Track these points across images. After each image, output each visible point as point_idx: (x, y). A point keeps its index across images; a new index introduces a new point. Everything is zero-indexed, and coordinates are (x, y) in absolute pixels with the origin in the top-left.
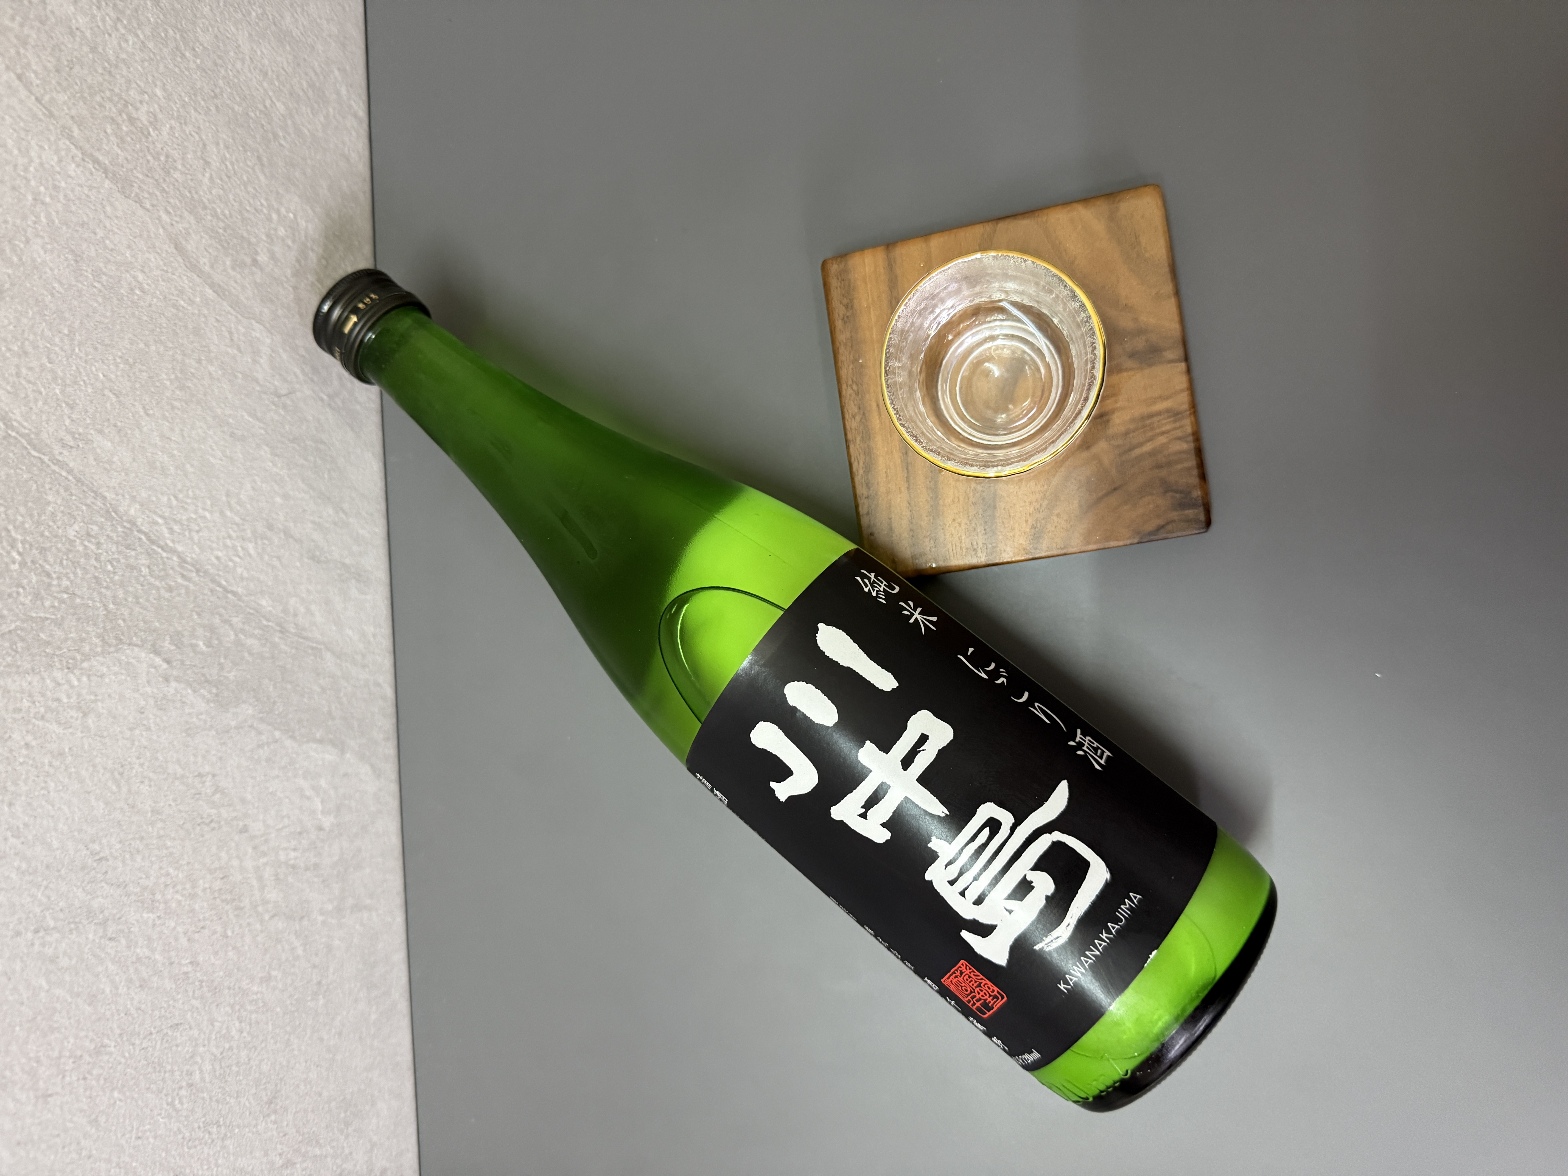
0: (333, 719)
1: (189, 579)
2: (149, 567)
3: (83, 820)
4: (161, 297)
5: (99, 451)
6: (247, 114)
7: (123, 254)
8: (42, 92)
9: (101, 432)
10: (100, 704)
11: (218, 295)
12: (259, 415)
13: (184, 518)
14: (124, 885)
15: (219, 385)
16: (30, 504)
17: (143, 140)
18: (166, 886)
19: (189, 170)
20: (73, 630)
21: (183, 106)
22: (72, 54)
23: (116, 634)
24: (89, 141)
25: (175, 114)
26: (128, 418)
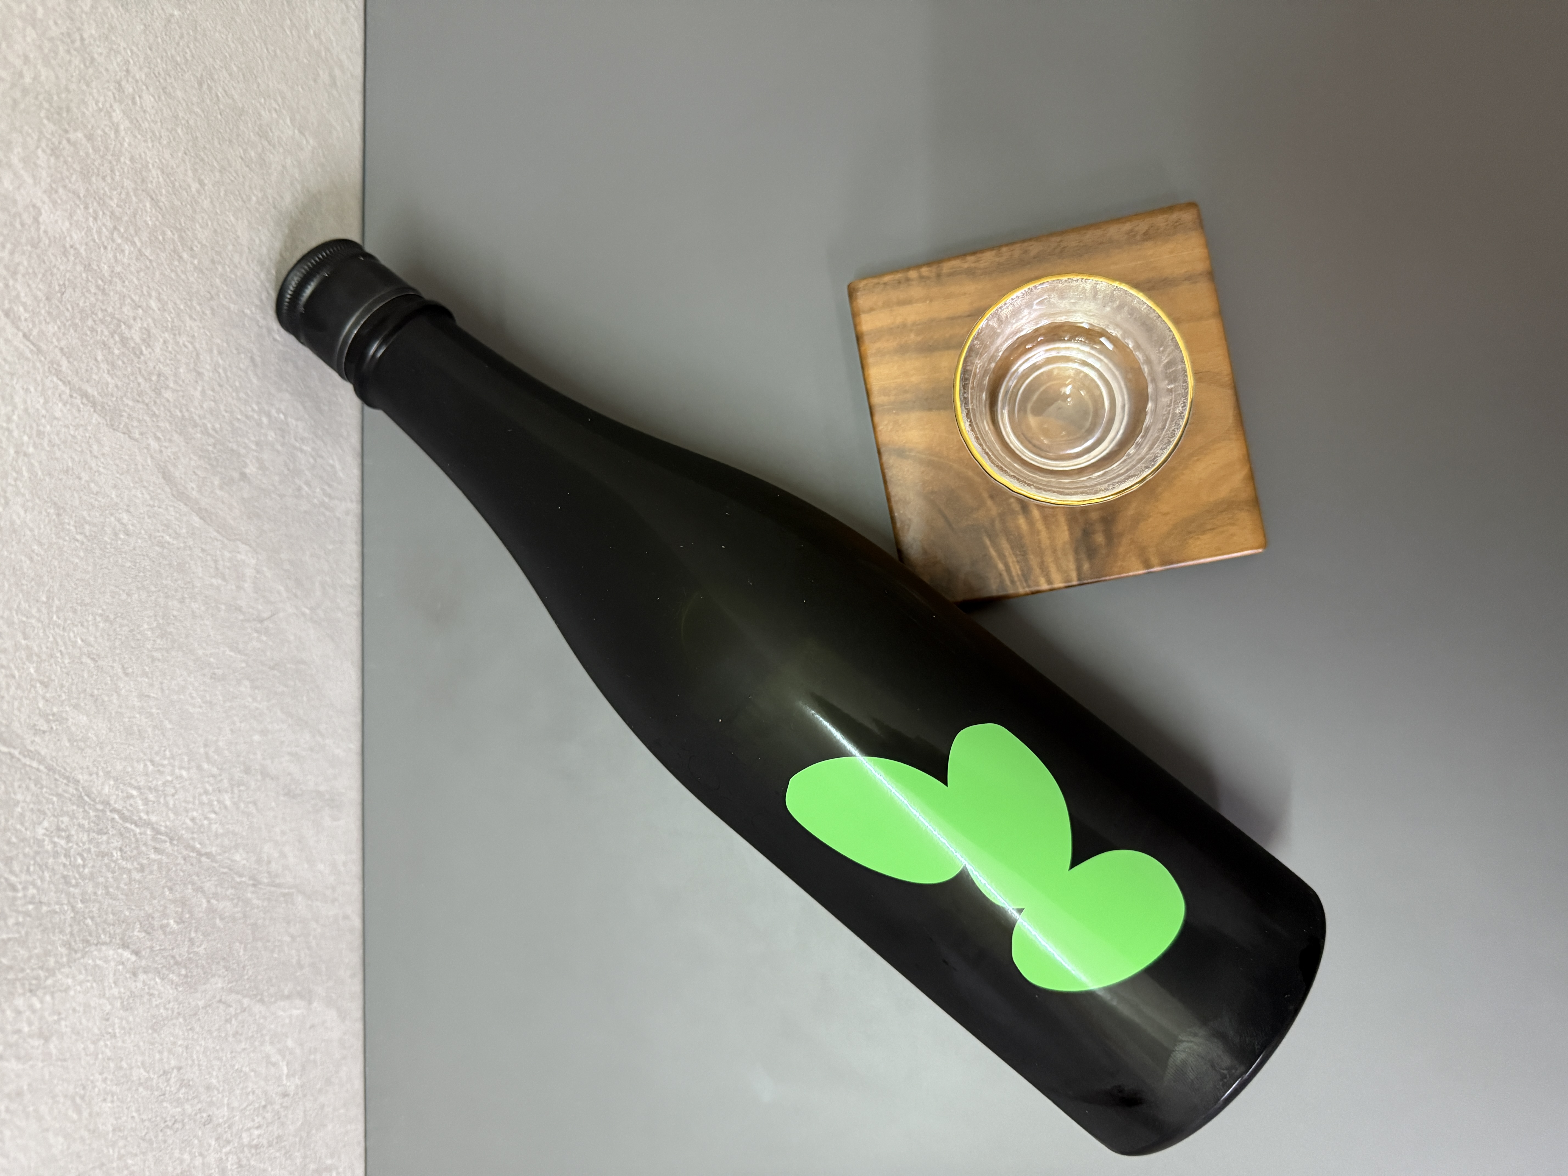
0: (301, 967)
1: (162, 852)
2: (121, 850)
4: (147, 537)
5: (73, 729)
6: (243, 312)
7: (108, 496)
8: (31, 326)
9: (76, 707)
10: (63, 1023)
11: (205, 521)
12: (241, 646)
13: (160, 783)
15: (202, 622)
17: (136, 361)
19: (181, 386)
20: (38, 944)
21: (178, 316)
22: (65, 276)
23: (84, 936)
24: (77, 373)
25: (170, 326)
26: (106, 684)
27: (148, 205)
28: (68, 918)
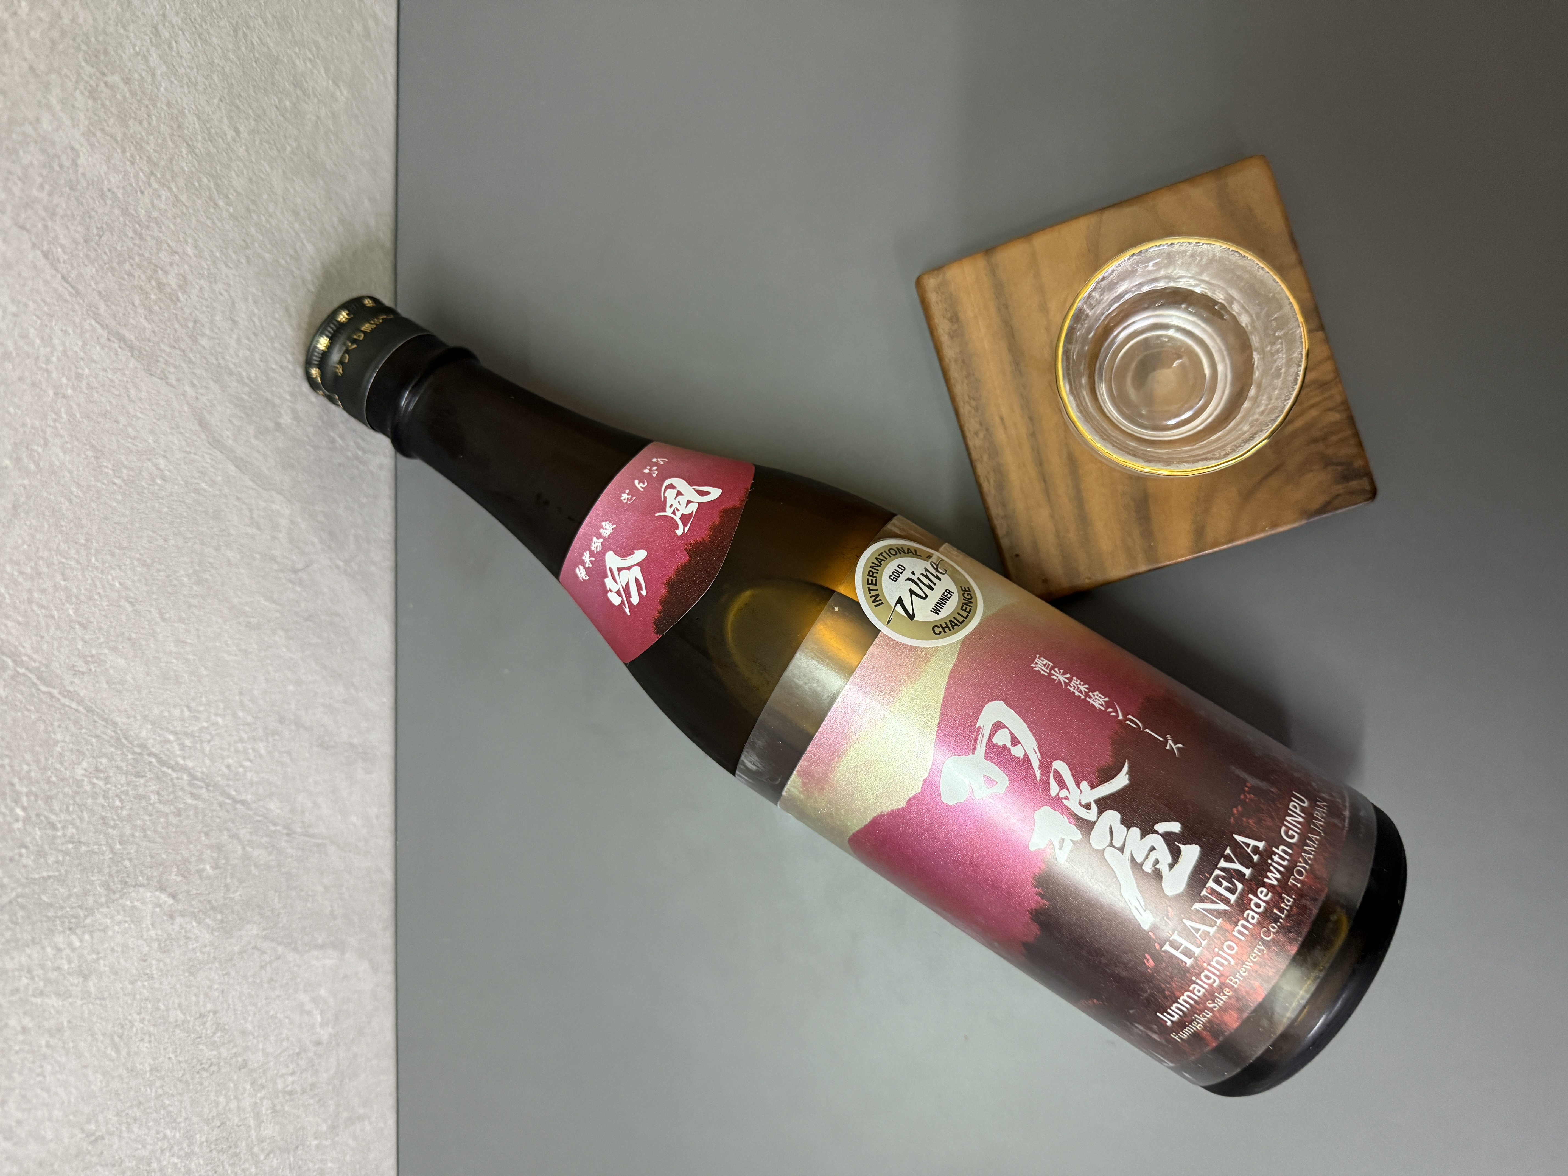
0: (335, 918)
1: (198, 797)
2: (158, 793)
3: (80, 1100)
4: (183, 483)
5: (111, 671)
6: (278, 262)
7: (145, 441)
8: (69, 268)
9: (114, 649)
10: (102, 962)
11: (241, 470)
12: (275, 596)
13: (196, 728)
15: (237, 571)
16: (37, 749)
17: (172, 307)
18: (162, 1151)
19: (216, 333)
20: (77, 884)
21: (214, 263)
22: (102, 219)
23: (122, 878)
24: (115, 316)
25: (206, 273)
26: (143, 628)
27: (184, 151)
28: (107, 858)
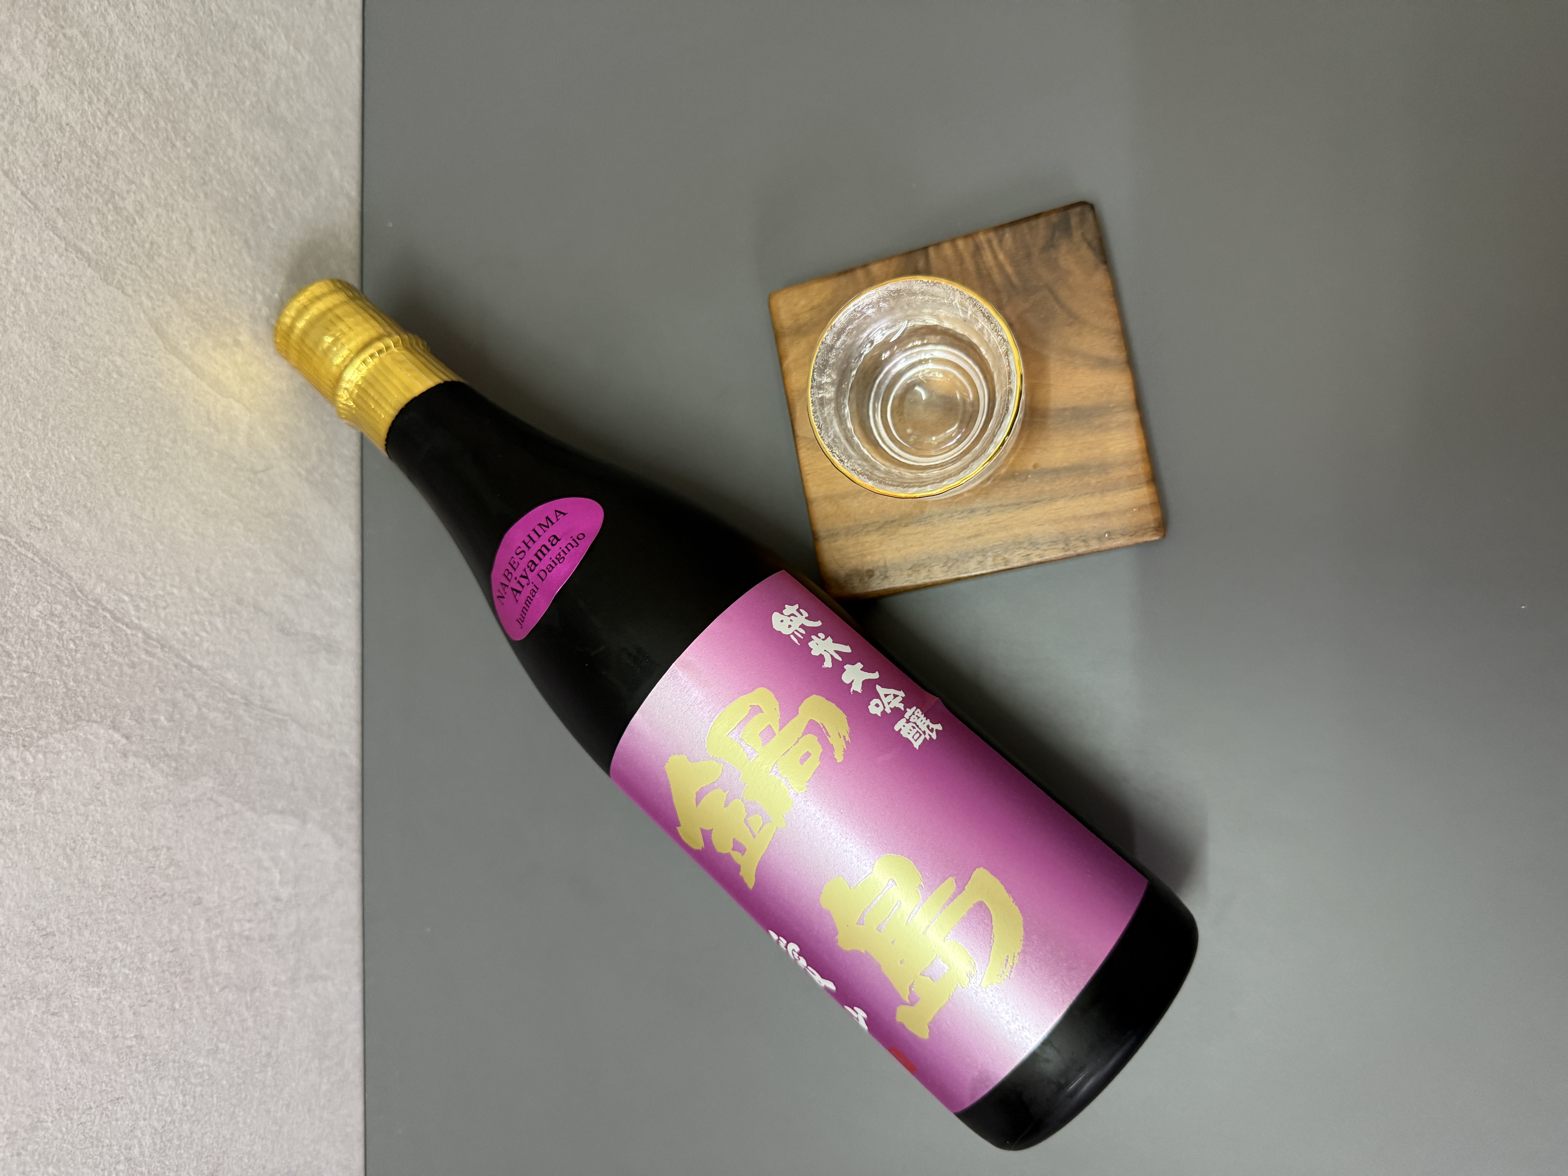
0: (296, 789)
1: (152, 655)
2: (112, 644)
3: (31, 896)
4: (139, 380)
5: (67, 532)
6: (237, 199)
7: (102, 340)
8: (28, 186)
9: (70, 513)
10: (54, 780)
11: (198, 376)
12: (234, 491)
13: (151, 595)
14: (70, 959)
15: (194, 463)
17: (129, 228)
18: (114, 960)
19: (174, 255)
20: (31, 708)
21: (171, 195)
22: (61, 148)
23: (75, 711)
24: (73, 231)
25: (163, 202)
26: (99, 499)
27: (142, 97)
28: (61, 692)
